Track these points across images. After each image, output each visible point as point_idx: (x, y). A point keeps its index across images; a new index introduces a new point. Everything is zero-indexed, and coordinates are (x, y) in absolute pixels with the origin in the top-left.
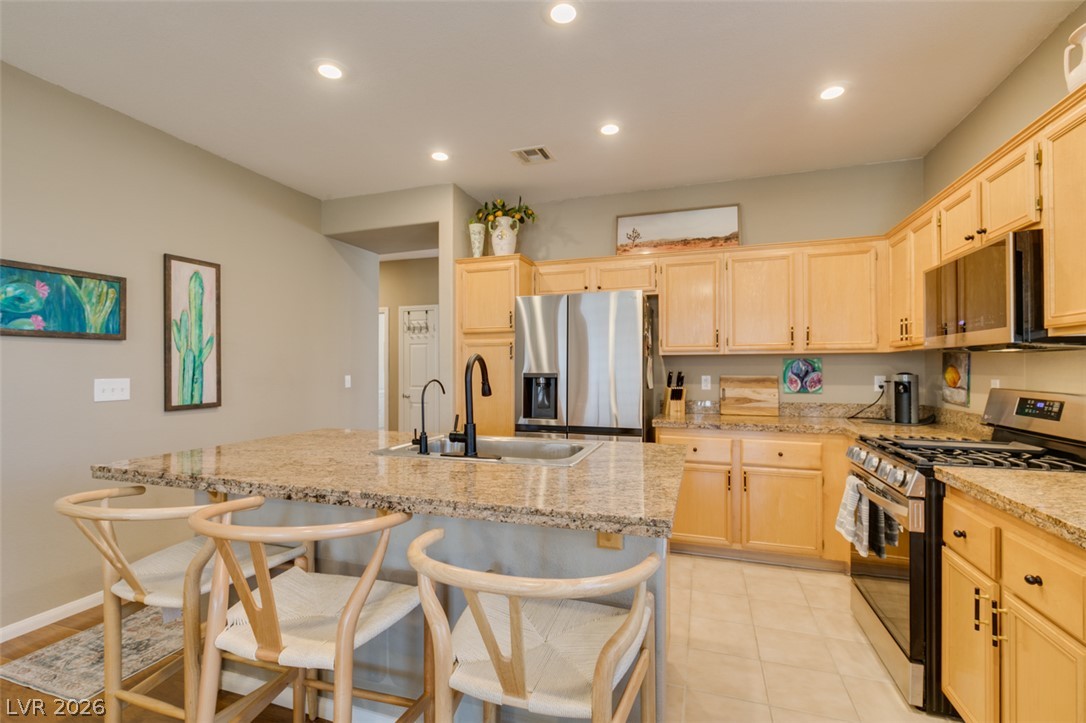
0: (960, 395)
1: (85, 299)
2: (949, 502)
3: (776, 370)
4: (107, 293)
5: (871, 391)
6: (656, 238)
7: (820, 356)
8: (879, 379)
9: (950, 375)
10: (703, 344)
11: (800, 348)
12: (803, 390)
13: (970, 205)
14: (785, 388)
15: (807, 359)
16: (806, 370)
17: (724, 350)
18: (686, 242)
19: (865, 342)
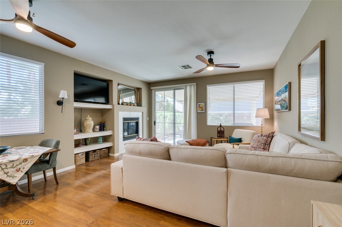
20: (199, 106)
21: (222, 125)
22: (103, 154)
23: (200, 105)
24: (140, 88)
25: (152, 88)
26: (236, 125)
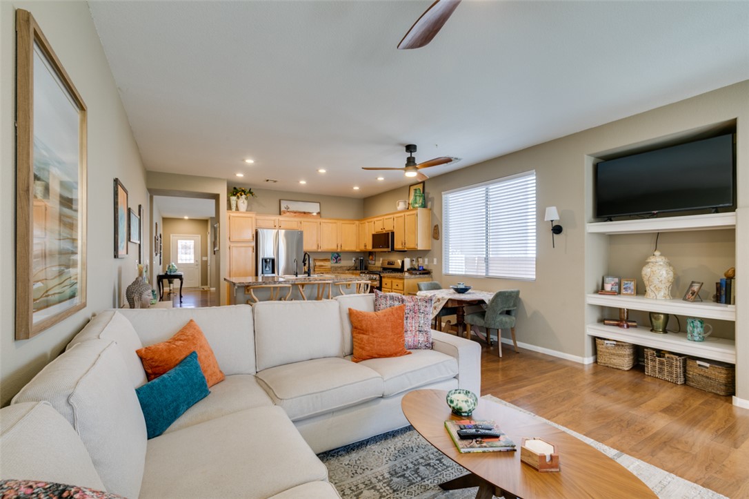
0: (373, 262)
2: (383, 280)
3: (329, 256)
5: (351, 262)
6: (295, 210)
7: (340, 252)
8: (354, 259)
9: (371, 257)
10: (314, 248)
11: (339, 250)
12: (336, 262)
13: (381, 222)
14: (332, 262)
15: (338, 253)
16: (337, 256)
17: (319, 250)
18: (305, 213)
19: (353, 248)
22: (699, 378)
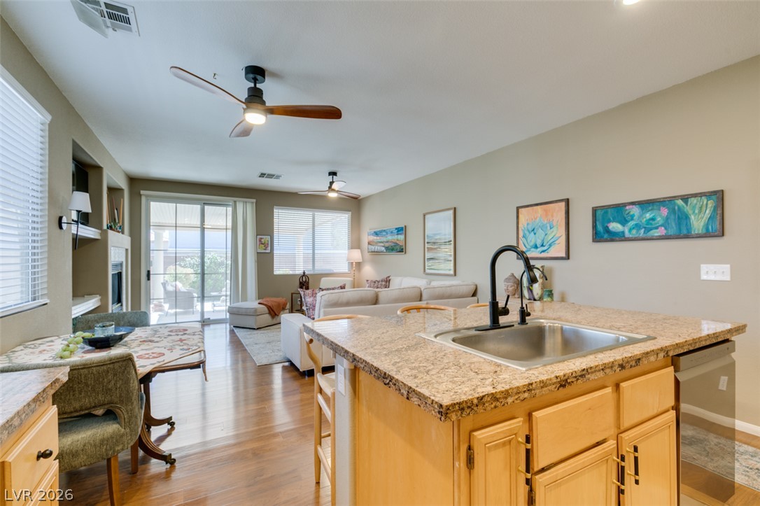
1: (690, 212)
4: (707, 204)
20: (260, 241)
21: (307, 273)
23: (261, 238)
24: (121, 190)
25: (142, 192)
26: (316, 272)
